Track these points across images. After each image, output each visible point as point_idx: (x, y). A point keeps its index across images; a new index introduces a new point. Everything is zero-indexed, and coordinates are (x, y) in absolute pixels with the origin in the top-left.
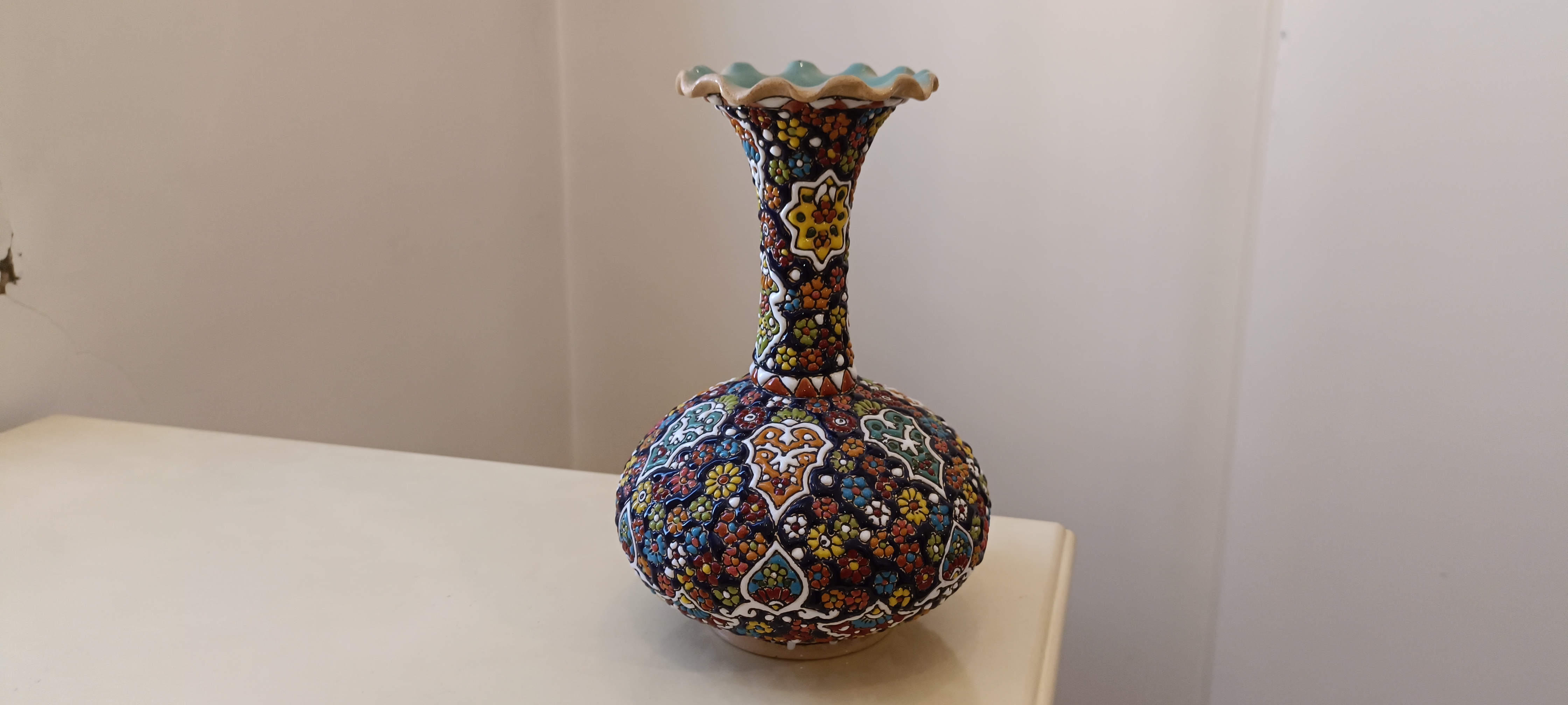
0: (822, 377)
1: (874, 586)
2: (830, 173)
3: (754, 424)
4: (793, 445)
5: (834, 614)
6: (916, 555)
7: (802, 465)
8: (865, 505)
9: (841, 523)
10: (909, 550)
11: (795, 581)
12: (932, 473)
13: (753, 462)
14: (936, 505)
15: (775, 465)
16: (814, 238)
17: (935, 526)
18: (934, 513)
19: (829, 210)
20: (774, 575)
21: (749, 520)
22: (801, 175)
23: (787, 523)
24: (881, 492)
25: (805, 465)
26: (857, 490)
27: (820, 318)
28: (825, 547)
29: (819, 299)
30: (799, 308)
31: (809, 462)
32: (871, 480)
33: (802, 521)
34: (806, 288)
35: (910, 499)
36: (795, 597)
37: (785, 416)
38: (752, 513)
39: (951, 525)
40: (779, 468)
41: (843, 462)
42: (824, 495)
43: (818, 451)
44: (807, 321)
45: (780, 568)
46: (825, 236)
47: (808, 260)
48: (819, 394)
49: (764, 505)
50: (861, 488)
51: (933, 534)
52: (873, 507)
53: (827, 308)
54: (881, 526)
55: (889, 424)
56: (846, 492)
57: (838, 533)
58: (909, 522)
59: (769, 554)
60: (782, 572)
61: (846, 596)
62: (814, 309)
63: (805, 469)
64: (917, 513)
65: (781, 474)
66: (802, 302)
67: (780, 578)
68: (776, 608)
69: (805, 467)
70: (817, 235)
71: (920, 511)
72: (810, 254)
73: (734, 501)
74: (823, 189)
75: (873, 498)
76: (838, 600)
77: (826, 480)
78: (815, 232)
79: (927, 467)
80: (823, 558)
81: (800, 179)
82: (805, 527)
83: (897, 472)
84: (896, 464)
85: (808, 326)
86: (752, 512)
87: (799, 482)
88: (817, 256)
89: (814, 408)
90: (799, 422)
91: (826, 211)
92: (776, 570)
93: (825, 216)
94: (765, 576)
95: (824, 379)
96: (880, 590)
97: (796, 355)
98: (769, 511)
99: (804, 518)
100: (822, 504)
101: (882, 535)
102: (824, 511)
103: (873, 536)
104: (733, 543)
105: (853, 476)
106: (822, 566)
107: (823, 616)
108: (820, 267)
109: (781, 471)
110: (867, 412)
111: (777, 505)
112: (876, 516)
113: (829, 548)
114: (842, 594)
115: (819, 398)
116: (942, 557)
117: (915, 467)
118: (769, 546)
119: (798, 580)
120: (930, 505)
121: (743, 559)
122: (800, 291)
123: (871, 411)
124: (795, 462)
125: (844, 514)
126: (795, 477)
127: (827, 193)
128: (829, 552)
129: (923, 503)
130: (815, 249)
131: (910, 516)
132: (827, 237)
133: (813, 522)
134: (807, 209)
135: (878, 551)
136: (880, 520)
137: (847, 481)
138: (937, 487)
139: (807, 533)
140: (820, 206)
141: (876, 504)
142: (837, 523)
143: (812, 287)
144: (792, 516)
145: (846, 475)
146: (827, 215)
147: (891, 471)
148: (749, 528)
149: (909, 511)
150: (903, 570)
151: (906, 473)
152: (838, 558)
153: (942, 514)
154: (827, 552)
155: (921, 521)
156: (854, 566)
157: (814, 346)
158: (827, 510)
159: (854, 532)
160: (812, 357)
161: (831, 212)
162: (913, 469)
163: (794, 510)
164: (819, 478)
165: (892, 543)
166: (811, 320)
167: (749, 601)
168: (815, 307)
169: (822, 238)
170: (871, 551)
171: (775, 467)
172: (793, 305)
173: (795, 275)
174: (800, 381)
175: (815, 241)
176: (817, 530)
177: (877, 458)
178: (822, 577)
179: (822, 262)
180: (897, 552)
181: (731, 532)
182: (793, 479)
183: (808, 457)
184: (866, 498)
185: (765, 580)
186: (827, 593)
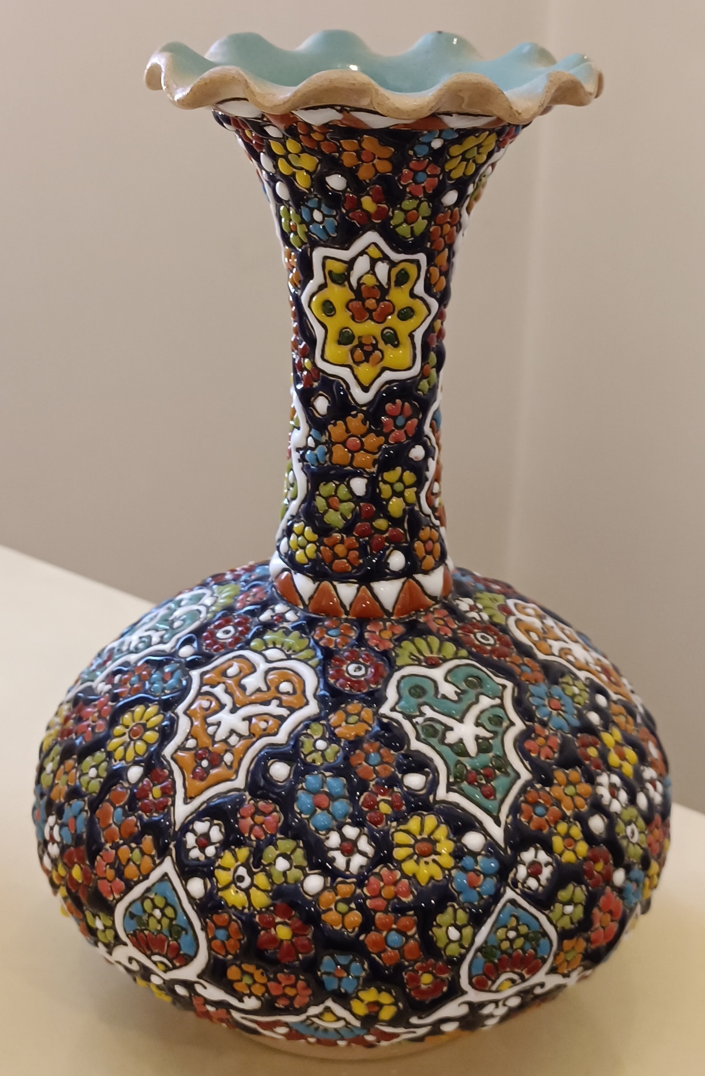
0: (357, 585)
1: (319, 973)
2: (371, 237)
3: (223, 646)
4: (258, 695)
5: (251, 1003)
6: (408, 938)
7: (252, 735)
8: (329, 830)
9: (278, 852)
10: (394, 926)
11: (187, 933)
12: (489, 794)
13: (185, 713)
14: (474, 854)
15: (212, 724)
16: (350, 346)
17: (459, 893)
18: (464, 870)
19: (378, 302)
20: (157, 913)
21: (143, 811)
22: (324, 237)
23: (193, 831)
24: (367, 812)
25: (257, 736)
26: (324, 800)
27: (359, 485)
28: (239, 888)
29: (358, 451)
30: (326, 462)
31: (266, 733)
32: (357, 786)
33: (216, 834)
34: (337, 430)
35: (420, 834)
36: (187, 960)
37: (274, 643)
38: (151, 801)
39: (496, 897)
40: (215, 733)
41: (321, 744)
42: (264, 797)
43: (289, 716)
44: (337, 486)
45: (167, 904)
46: (372, 344)
47: (342, 383)
48: (347, 613)
49: (169, 792)
50: (332, 797)
51: (453, 906)
52: (342, 836)
53: (374, 470)
54: (348, 873)
55: (447, 689)
56: (304, 800)
57: (267, 868)
58: (404, 876)
59: (155, 875)
60: (169, 912)
61: (269, 980)
62: (349, 468)
63: (254, 743)
64: (427, 863)
65: (214, 742)
66: (330, 452)
67: (165, 922)
68: (162, 967)
69: (254, 739)
70: (356, 342)
71: (434, 861)
72: (345, 373)
73: (135, 773)
74: (362, 265)
75: (349, 820)
76: (255, 982)
77: (280, 771)
78: (353, 336)
79: (484, 782)
80: (234, 907)
81: (322, 243)
82: (218, 845)
83: (415, 781)
84: (420, 764)
85: (339, 495)
86: (151, 797)
87: (235, 765)
88: (356, 377)
89: (327, 636)
90: (289, 658)
91: (371, 303)
92: (161, 906)
93: (370, 311)
94: (144, 911)
95: (358, 590)
96: (331, 984)
97: (317, 541)
98: (173, 804)
99: (220, 830)
100: (258, 811)
101: (345, 889)
102: (255, 824)
103: (328, 888)
104: (113, 842)
105: (327, 774)
106: (231, 919)
107: (234, 1001)
108: (361, 397)
109: (217, 738)
110: (419, 660)
111: (189, 795)
112: (343, 853)
113: (246, 891)
114: (262, 974)
115: (346, 620)
116: (468, 950)
117: (456, 777)
118: (157, 861)
119: (190, 932)
120: (459, 853)
121: (120, 873)
122: (327, 434)
123: (427, 659)
124: (243, 728)
125: (287, 837)
126: (233, 754)
127: (372, 270)
128: (246, 897)
129: (445, 847)
130: (354, 365)
131: (409, 867)
132: (375, 347)
133: (231, 841)
134: (338, 294)
135: (331, 918)
136: (348, 863)
137: (312, 780)
138: (488, 822)
139: (218, 856)
140: (359, 293)
141: (351, 832)
142: (270, 852)
143: (347, 431)
144: (203, 821)
145: (316, 768)
146: (375, 310)
147: (402, 777)
148: (139, 824)
149: (410, 857)
150: (377, 959)
151: (433, 785)
152: (260, 912)
153: (481, 873)
154: (242, 896)
155: (432, 878)
156: (283, 933)
157: (348, 529)
158: (261, 825)
159: (296, 873)
160: (340, 549)
161: (382, 305)
162: (452, 780)
163: (210, 812)
164: (269, 764)
165: (361, 908)
166: (343, 485)
167: (125, 944)
168: (351, 464)
169: (366, 348)
170: (318, 914)
171: (211, 730)
172: (316, 455)
173: (322, 404)
174: (319, 585)
175: (352, 352)
176: (235, 856)
177: (386, 749)
178: (229, 937)
179: (366, 389)
180: (368, 924)
181: (115, 824)
182: (228, 758)
183: (267, 722)
184: (334, 818)
185: (145, 917)
186: (237, 965)
